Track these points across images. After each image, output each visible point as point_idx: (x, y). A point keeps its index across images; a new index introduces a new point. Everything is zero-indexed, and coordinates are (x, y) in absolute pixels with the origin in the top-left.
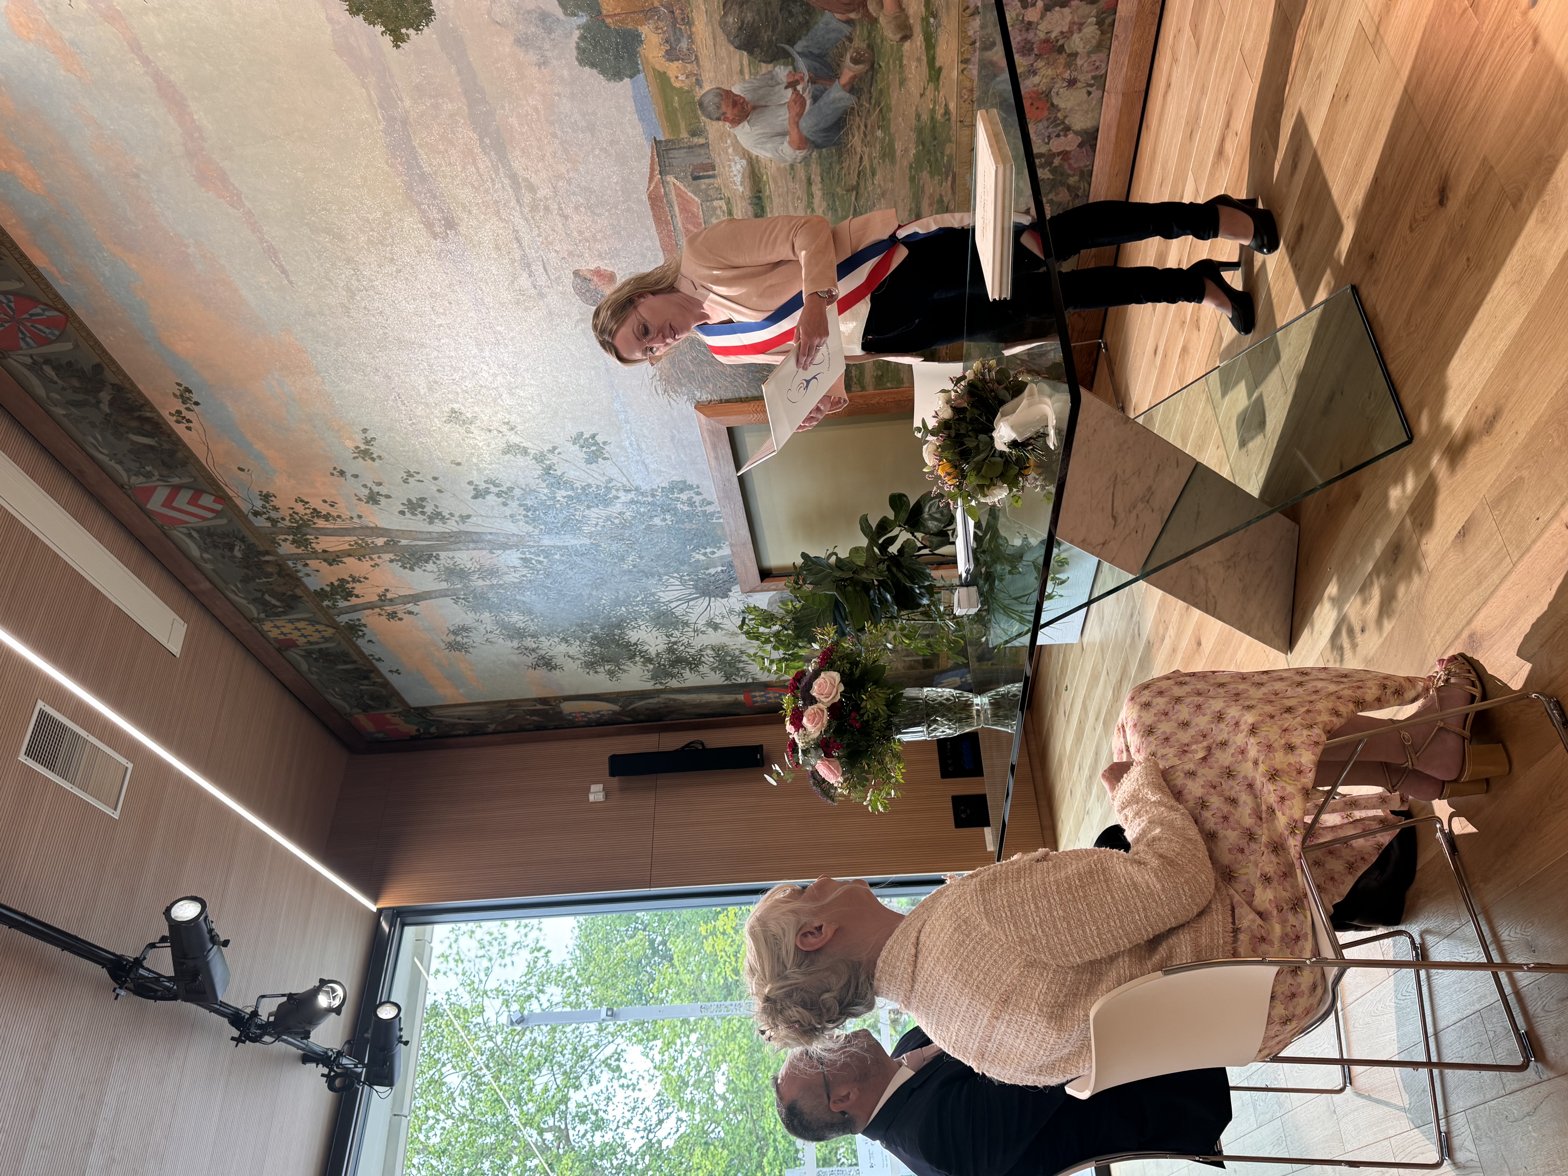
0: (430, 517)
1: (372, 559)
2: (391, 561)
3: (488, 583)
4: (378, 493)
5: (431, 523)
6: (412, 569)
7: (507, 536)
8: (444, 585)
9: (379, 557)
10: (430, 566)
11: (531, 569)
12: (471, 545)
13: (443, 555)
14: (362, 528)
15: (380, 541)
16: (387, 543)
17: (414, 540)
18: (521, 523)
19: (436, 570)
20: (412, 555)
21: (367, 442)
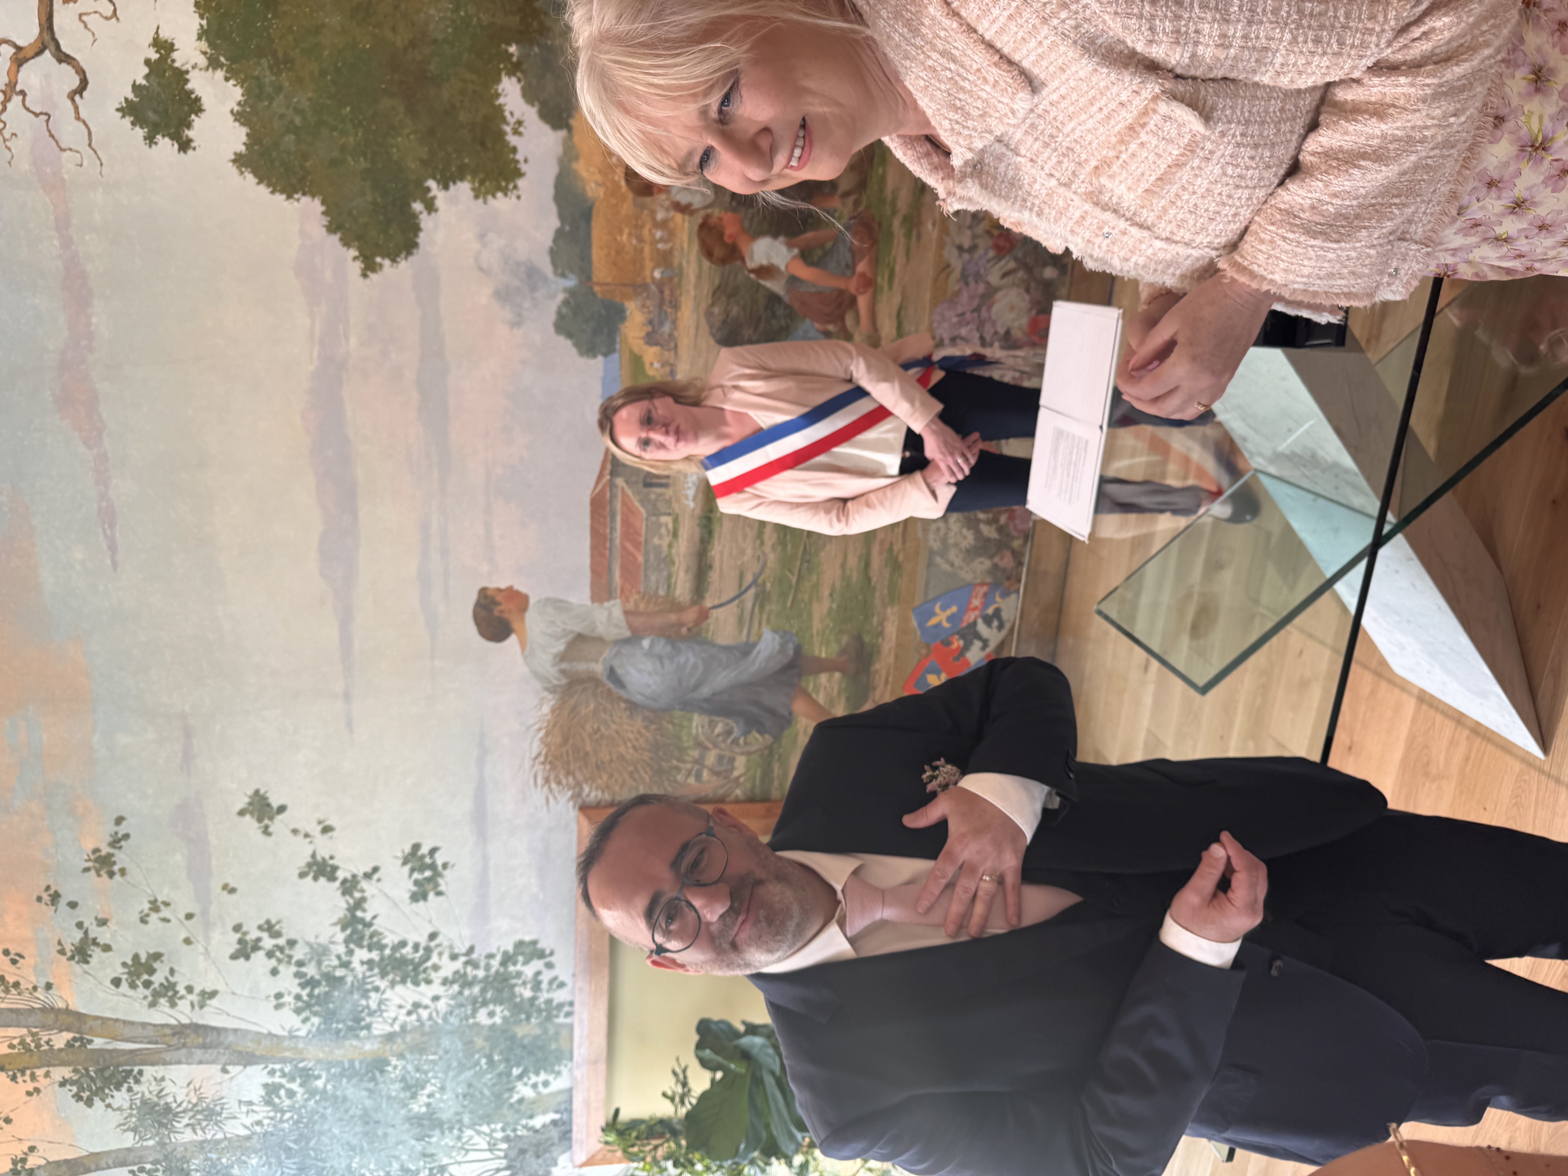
0: (156, 995)
1: (33, 1077)
2: (62, 1084)
3: (200, 1136)
4: (95, 942)
5: (153, 1004)
6: (89, 1103)
7: (258, 1037)
8: (129, 1140)
9: (47, 1075)
10: (120, 1098)
11: (276, 1108)
12: (198, 1054)
13: (149, 1071)
14: (43, 1010)
15: (60, 1040)
16: (69, 1045)
17: (115, 1038)
18: (287, 1012)
19: (126, 1105)
20: (100, 1071)
21: (116, 842)
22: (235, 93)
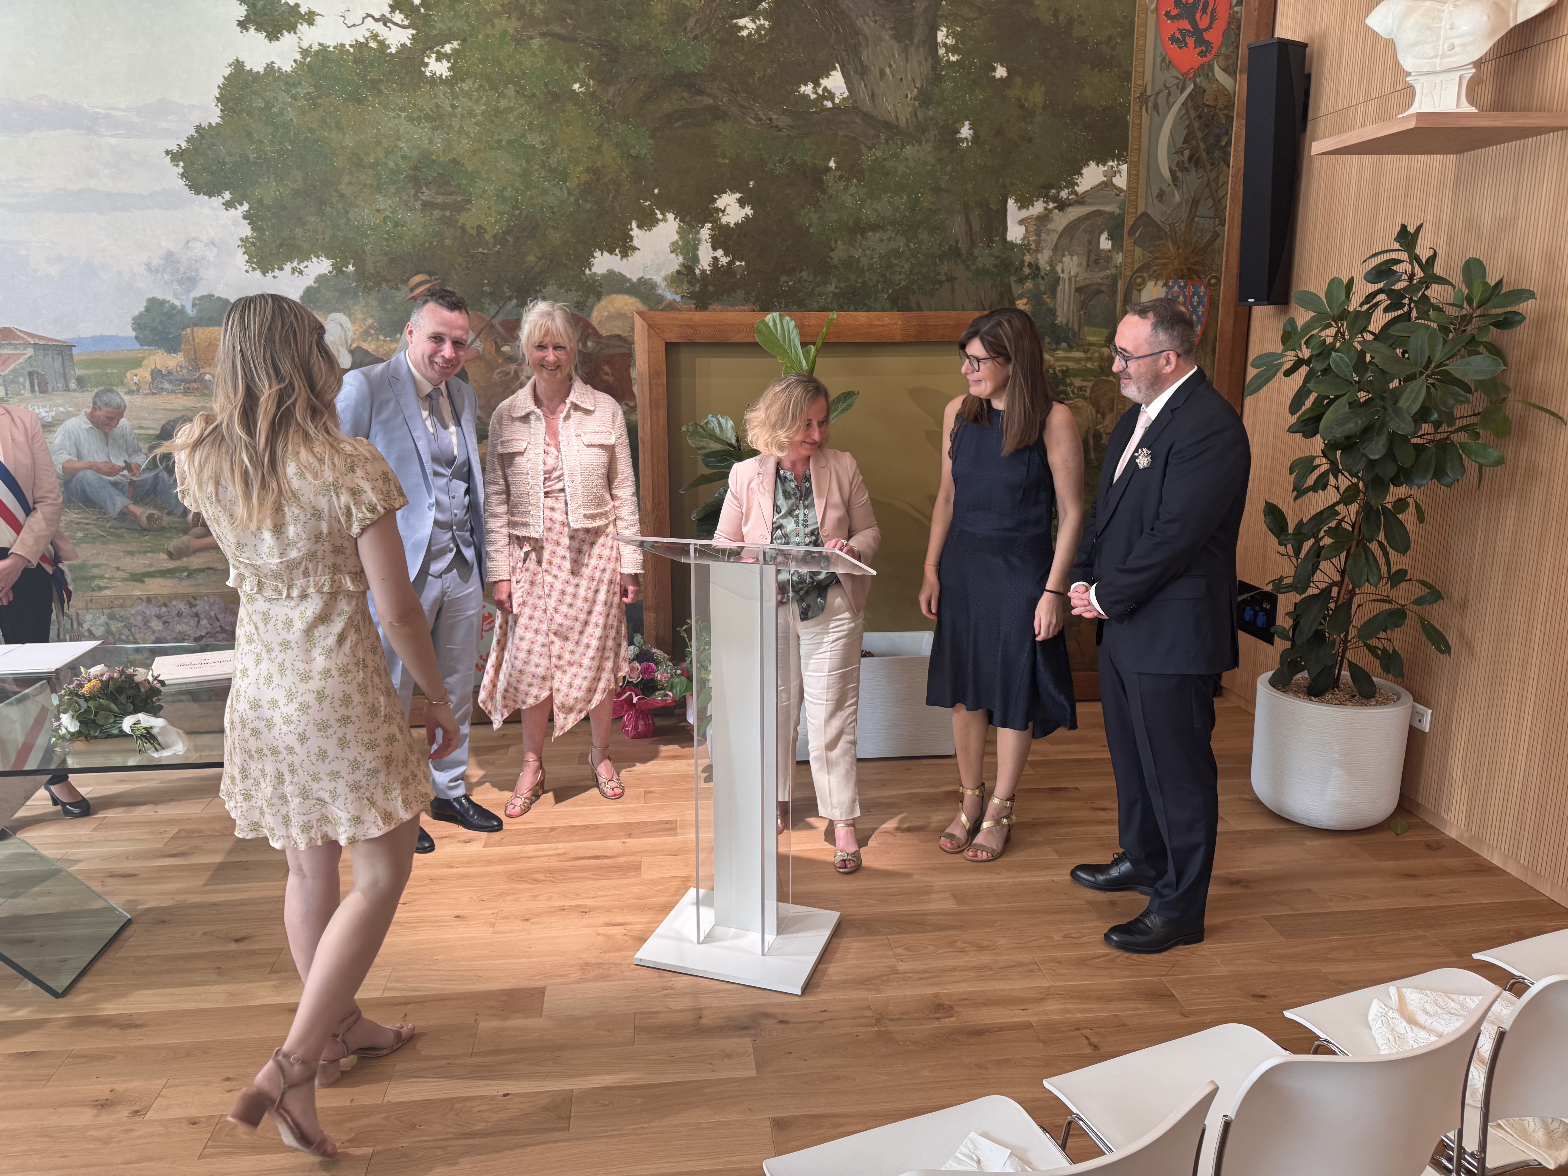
22: (287, 67)
